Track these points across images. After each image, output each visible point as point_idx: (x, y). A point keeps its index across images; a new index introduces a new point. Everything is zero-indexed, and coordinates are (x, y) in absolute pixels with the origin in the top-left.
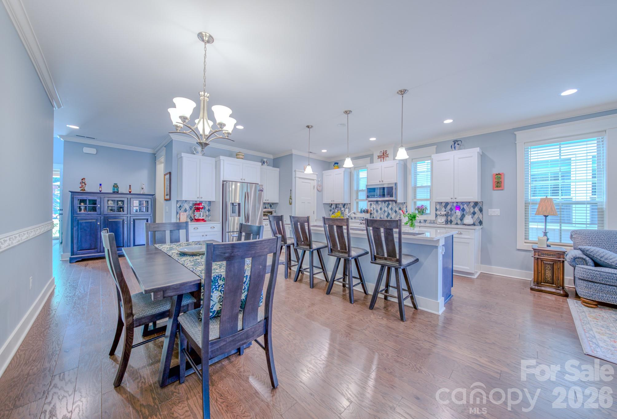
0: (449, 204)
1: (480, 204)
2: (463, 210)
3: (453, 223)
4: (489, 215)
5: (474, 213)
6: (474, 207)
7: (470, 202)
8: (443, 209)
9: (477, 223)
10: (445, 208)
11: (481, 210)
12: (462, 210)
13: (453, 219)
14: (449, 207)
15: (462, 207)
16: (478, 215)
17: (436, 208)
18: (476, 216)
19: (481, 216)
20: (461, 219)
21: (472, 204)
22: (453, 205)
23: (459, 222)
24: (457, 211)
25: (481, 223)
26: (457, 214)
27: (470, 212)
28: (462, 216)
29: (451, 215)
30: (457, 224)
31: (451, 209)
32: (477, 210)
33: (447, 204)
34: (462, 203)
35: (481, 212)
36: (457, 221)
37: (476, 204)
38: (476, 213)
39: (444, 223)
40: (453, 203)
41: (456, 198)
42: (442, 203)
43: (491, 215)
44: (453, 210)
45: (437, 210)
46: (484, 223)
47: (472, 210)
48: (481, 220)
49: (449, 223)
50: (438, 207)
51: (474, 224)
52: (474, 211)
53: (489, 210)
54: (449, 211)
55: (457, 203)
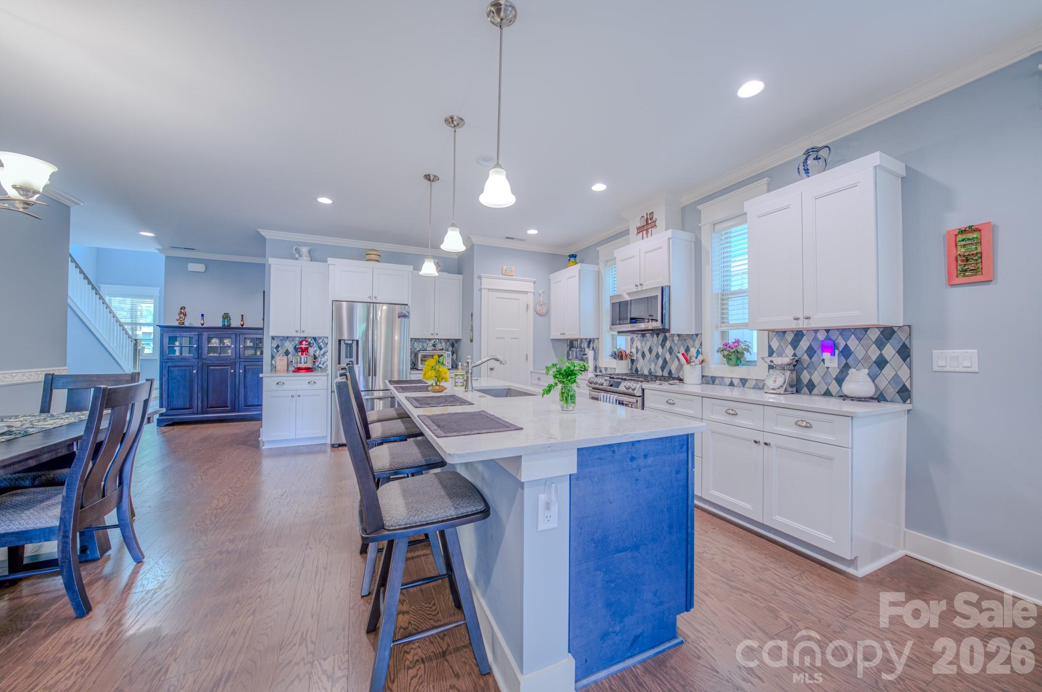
0: (803, 335)
1: (902, 336)
2: (846, 352)
3: (815, 391)
4: (935, 369)
5: (881, 363)
6: (880, 344)
7: (866, 329)
8: (789, 351)
9: (891, 392)
10: (795, 348)
11: (905, 353)
12: (842, 352)
13: (816, 378)
14: (804, 344)
15: (842, 344)
16: (895, 368)
17: (770, 346)
18: (888, 372)
19: (904, 373)
20: (840, 381)
21: (874, 335)
22: (815, 339)
23: (834, 387)
24: (826, 355)
25: (904, 393)
26: (827, 364)
27: (866, 358)
28: (841, 371)
29: (811, 367)
30: (827, 393)
31: (811, 352)
32: (889, 351)
33: (799, 335)
34: (844, 332)
35: (904, 360)
36: (828, 384)
37: (888, 333)
38: (886, 362)
39: (782, 391)
40: (816, 331)
41: (808, 318)
42: (784, 332)
43: (945, 369)
44: (816, 352)
45: (771, 353)
46: (915, 394)
47: (874, 353)
48: (904, 386)
49: (805, 389)
50: (775, 345)
51: (879, 397)
52: (881, 355)
53: (935, 352)
54: (806, 357)
55: (827, 331)
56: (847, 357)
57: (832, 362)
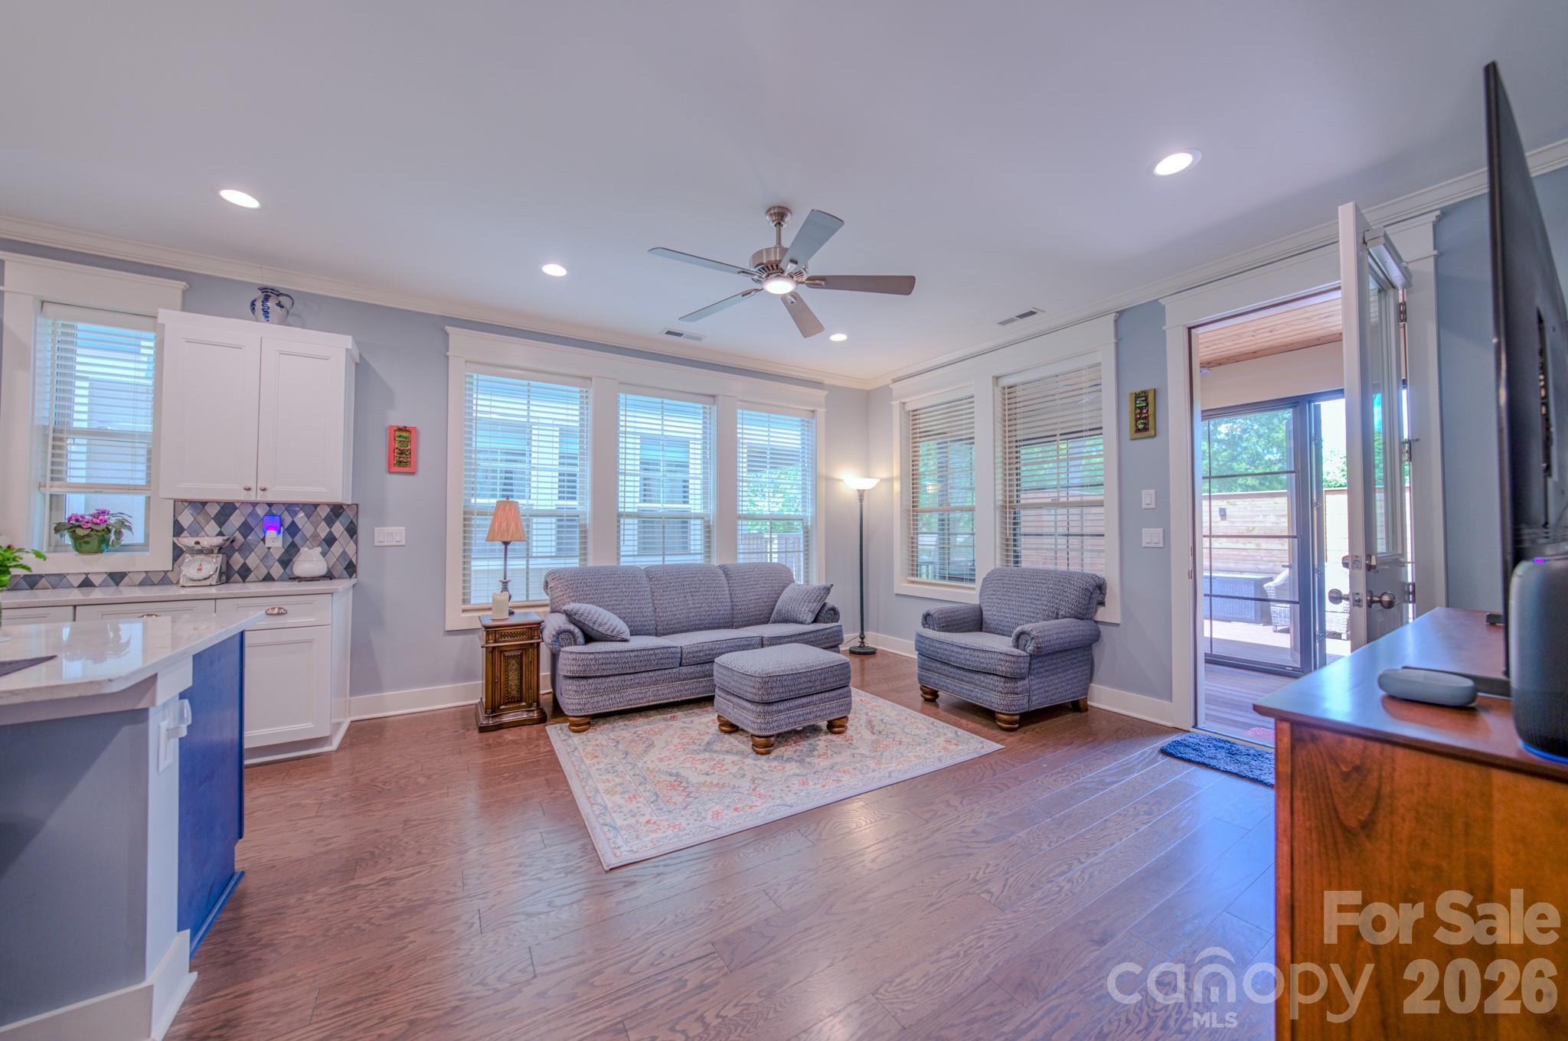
0: (235, 508)
1: (350, 513)
2: (293, 529)
3: (252, 577)
4: (376, 544)
5: (330, 540)
6: (330, 522)
7: (316, 506)
8: (212, 527)
9: (340, 569)
10: (221, 524)
11: (352, 531)
12: (287, 529)
13: (252, 561)
14: (236, 520)
15: (288, 520)
16: (343, 545)
17: (176, 523)
18: (337, 549)
19: (350, 549)
20: (286, 561)
21: (324, 512)
22: (253, 514)
23: (277, 570)
24: (271, 534)
25: (351, 569)
26: (268, 544)
27: (315, 536)
28: (287, 551)
29: (246, 549)
30: (268, 578)
31: (246, 529)
32: (338, 529)
33: (227, 509)
34: (291, 507)
35: (352, 537)
36: (269, 568)
37: (337, 510)
38: (335, 539)
39: (214, 580)
40: (255, 504)
41: (264, 490)
42: (204, 503)
43: (383, 544)
44: (253, 529)
45: (178, 530)
46: (360, 569)
47: (323, 531)
48: (351, 562)
49: (237, 577)
50: (186, 519)
51: (329, 576)
52: (330, 533)
53: (376, 529)
54: (238, 535)
55: (270, 505)
56: (293, 535)
57: (275, 541)
